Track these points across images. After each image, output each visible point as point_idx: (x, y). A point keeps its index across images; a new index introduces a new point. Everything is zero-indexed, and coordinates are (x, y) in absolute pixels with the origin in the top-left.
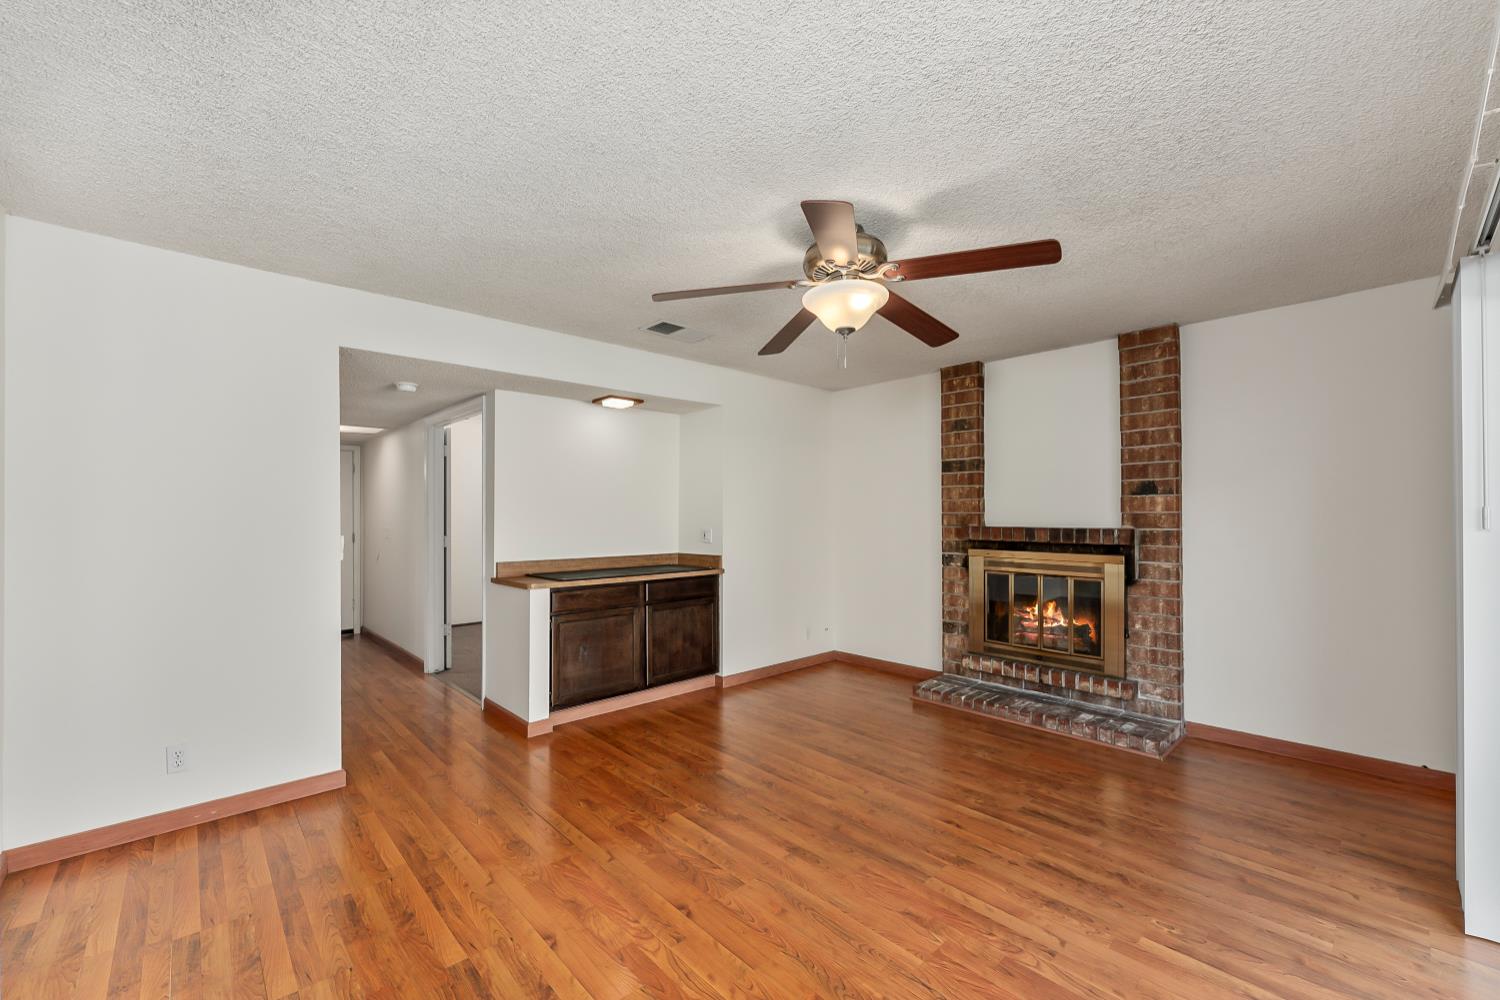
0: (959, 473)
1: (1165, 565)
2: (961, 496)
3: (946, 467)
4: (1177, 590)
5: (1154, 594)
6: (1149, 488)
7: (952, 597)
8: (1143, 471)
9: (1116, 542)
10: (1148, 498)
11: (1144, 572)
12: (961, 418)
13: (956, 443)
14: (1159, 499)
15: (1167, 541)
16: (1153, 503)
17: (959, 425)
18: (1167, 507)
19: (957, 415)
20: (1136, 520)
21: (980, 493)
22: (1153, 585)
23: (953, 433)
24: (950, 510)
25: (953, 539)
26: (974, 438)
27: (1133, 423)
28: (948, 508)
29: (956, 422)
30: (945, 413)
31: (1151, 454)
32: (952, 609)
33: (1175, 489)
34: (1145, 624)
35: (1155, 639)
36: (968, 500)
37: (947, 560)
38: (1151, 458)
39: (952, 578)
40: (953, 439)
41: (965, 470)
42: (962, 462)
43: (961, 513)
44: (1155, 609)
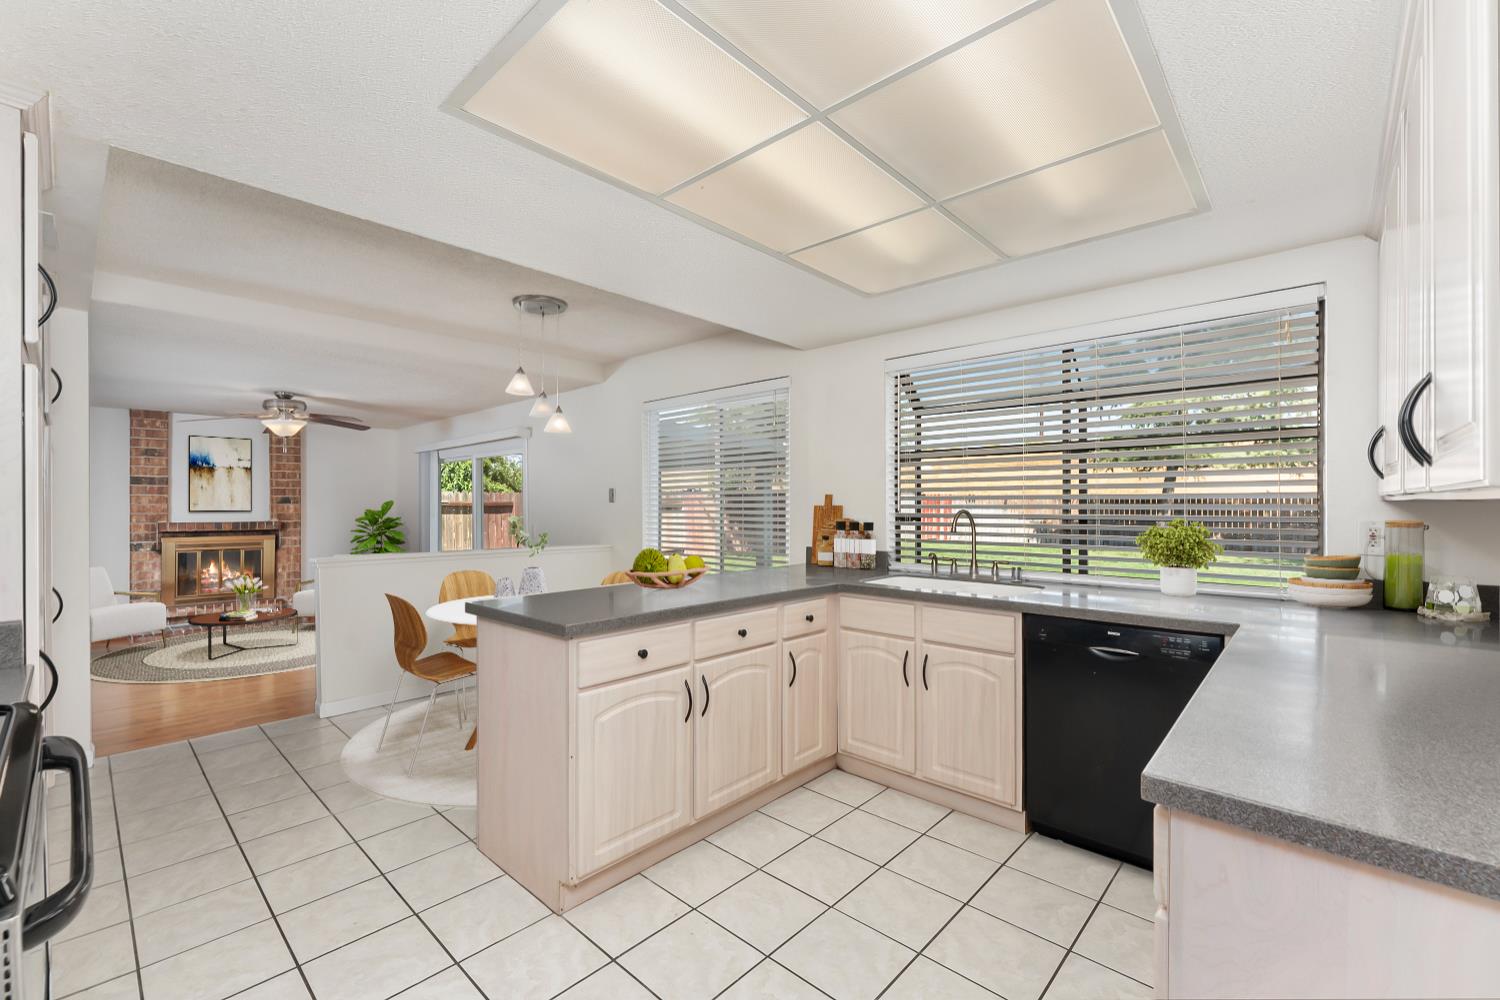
0: (148, 486)
1: (294, 538)
2: (150, 502)
3: (134, 480)
4: (299, 550)
5: (288, 552)
6: (286, 501)
7: (140, 573)
8: (284, 492)
9: (274, 528)
10: (286, 505)
11: (284, 542)
12: (150, 447)
13: (145, 464)
14: (291, 506)
15: (295, 527)
16: (288, 508)
17: (148, 452)
18: (296, 509)
19: (148, 445)
20: (279, 516)
21: (167, 500)
22: (288, 548)
23: (143, 457)
24: (139, 511)
25: (142, 532)
26: (164, 463)
27: (278, 467)
28: (136, 511)
29: (147, 450)
30: (134, 442)
31: (287, 484)
32: (140, 582)
33: (297, 501)
34: (284, 568)
35: (289, 575)
36: (158, 505)
37: (134, 548)
38: (288, 486)
39: (140, 560)
40: (143, 462)
41: (155, 484)
42: (152, 479)
43: (149, 514)
44: (289, 560)
